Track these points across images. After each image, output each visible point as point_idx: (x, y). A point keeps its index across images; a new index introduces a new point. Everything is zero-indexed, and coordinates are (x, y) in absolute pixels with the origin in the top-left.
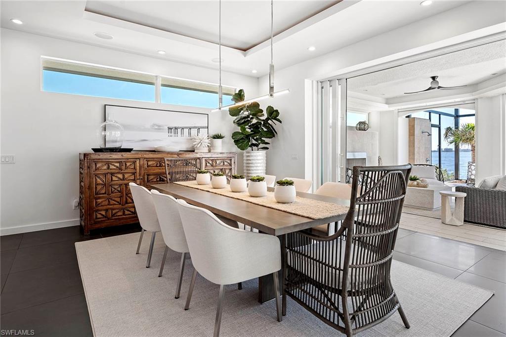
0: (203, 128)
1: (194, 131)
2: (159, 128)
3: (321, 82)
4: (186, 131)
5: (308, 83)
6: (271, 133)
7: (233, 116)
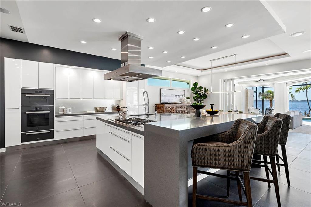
0: (183, 95)
1: (181, 96)
2: (172, 96)
3: (225, 80)
4: (179, 96)
5: (220, 80)
6: (206, 97)
7: (192, 91)
